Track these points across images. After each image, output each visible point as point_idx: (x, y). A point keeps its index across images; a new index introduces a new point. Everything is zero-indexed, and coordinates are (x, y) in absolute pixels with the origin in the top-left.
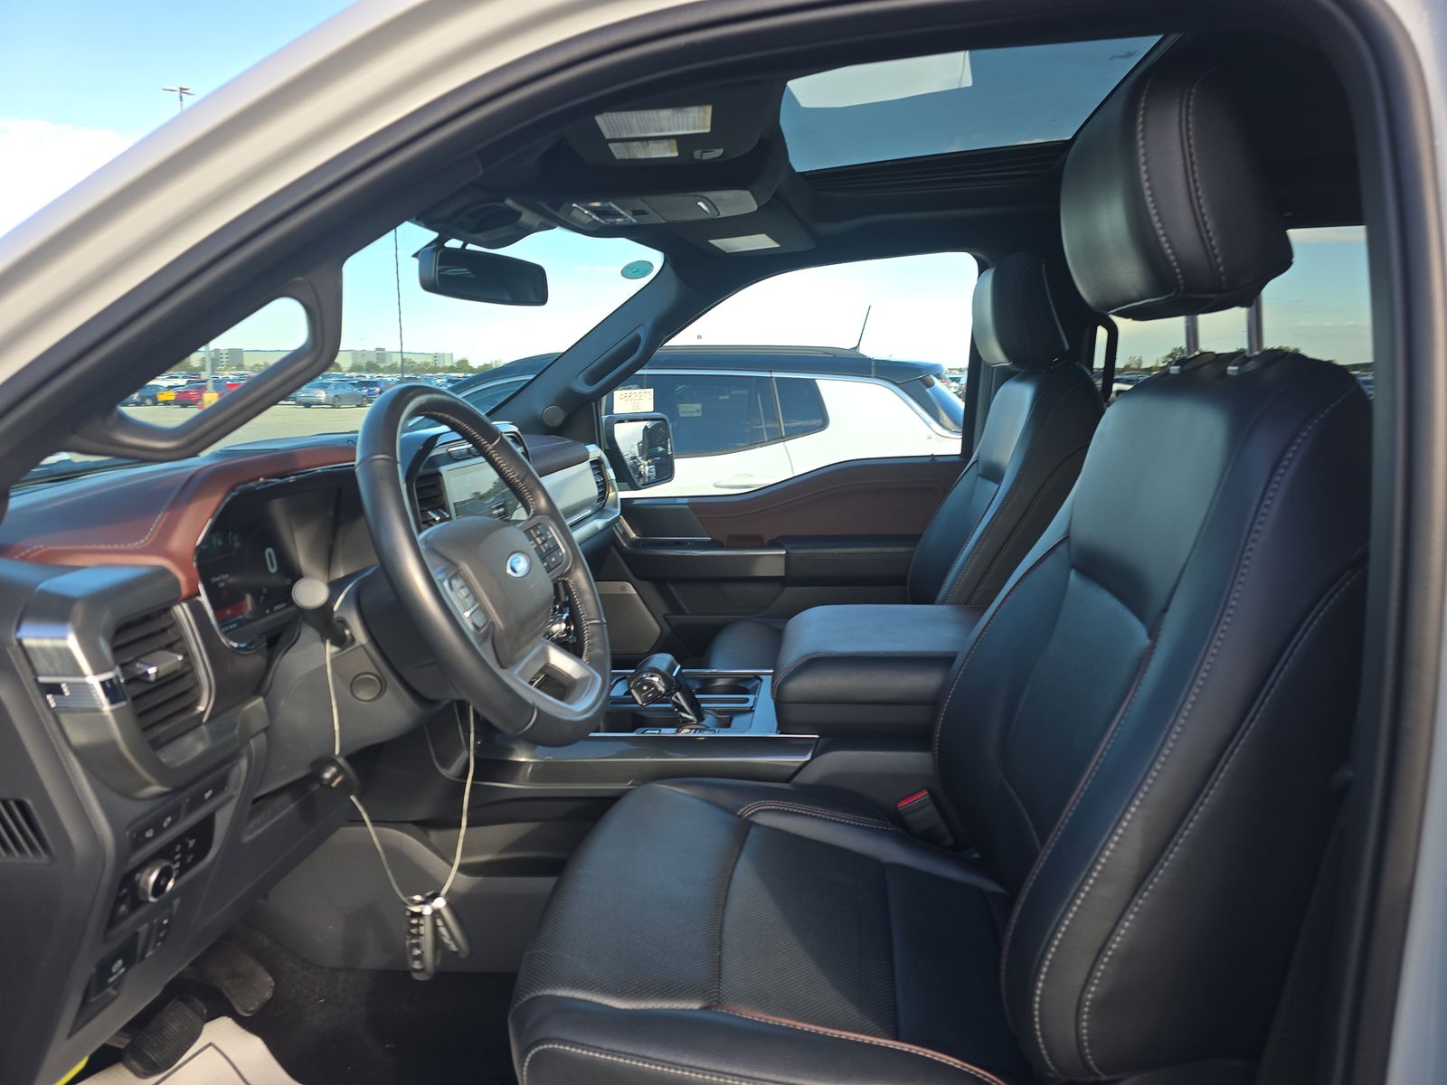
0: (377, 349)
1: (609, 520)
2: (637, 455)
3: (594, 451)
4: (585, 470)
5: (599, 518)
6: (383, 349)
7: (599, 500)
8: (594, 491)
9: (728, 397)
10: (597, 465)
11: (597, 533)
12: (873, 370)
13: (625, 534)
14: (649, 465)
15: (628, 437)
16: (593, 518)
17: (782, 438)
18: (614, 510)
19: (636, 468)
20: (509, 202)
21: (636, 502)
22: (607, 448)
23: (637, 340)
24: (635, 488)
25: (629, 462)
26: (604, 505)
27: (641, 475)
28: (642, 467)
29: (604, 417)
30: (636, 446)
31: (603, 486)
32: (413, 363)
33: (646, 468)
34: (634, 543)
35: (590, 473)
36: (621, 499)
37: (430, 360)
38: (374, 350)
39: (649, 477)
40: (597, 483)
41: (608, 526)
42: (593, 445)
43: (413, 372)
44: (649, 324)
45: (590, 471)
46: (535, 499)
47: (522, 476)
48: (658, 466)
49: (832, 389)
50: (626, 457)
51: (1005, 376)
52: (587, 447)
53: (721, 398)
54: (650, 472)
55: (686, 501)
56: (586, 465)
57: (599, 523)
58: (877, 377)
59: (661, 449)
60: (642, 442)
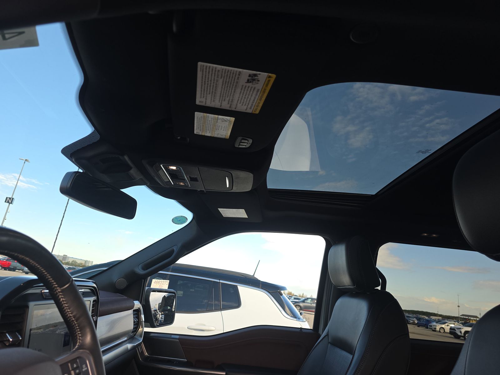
0: (64, 255)
1: (135, 345)
2: (157, 309)
3: (137, 304)
4: (129, 315)
5: (129, 343)
6: (67, 256)
7: (133, 332)
8: (131, 327)
9: (193, 290)
10: (137, 313)
11: (127, 351)
12: (261, 285)
13: (142, 353)
14: (162, 315)
15: (155, 299)
16: (126, 342)
17: (221, 309)
18: (139, 339)
19: (155, 315)
20: (126, 158)
21: (152, 335)
22: (144, 304)
23: (173, 251)
24: (153, 326)
25: (153, 312)
26: (135, 335)
27: (157, 319)
28: (158, 315)
29: (147, 288)
30: (158, 305)
31: (137, 325)
32: (76, 262)
33: (160, 316)
34: (146, 358)
35: (132, 316)
36: (145, 332)
37: (83, 262)
38: (63, 255)
39: (160, 321)
40: (134, 322)
41: (134, 348)
42: (138, 301)
43: (75, 266)
44: (180, 245)
45: (132, 315)
46: (84, 335)
47: (78, 316)
48: (166, 316)
49: (244, 291)
50: (152, 310)
51: (342, 292)
52: (134, 301)
53: (191, 290)
54: (161, 318)
55: (178, 337)
56: (131, 312)
57: (129, 346)
58: (262, 288)
59: (169, 308)
60: (161, 303)
